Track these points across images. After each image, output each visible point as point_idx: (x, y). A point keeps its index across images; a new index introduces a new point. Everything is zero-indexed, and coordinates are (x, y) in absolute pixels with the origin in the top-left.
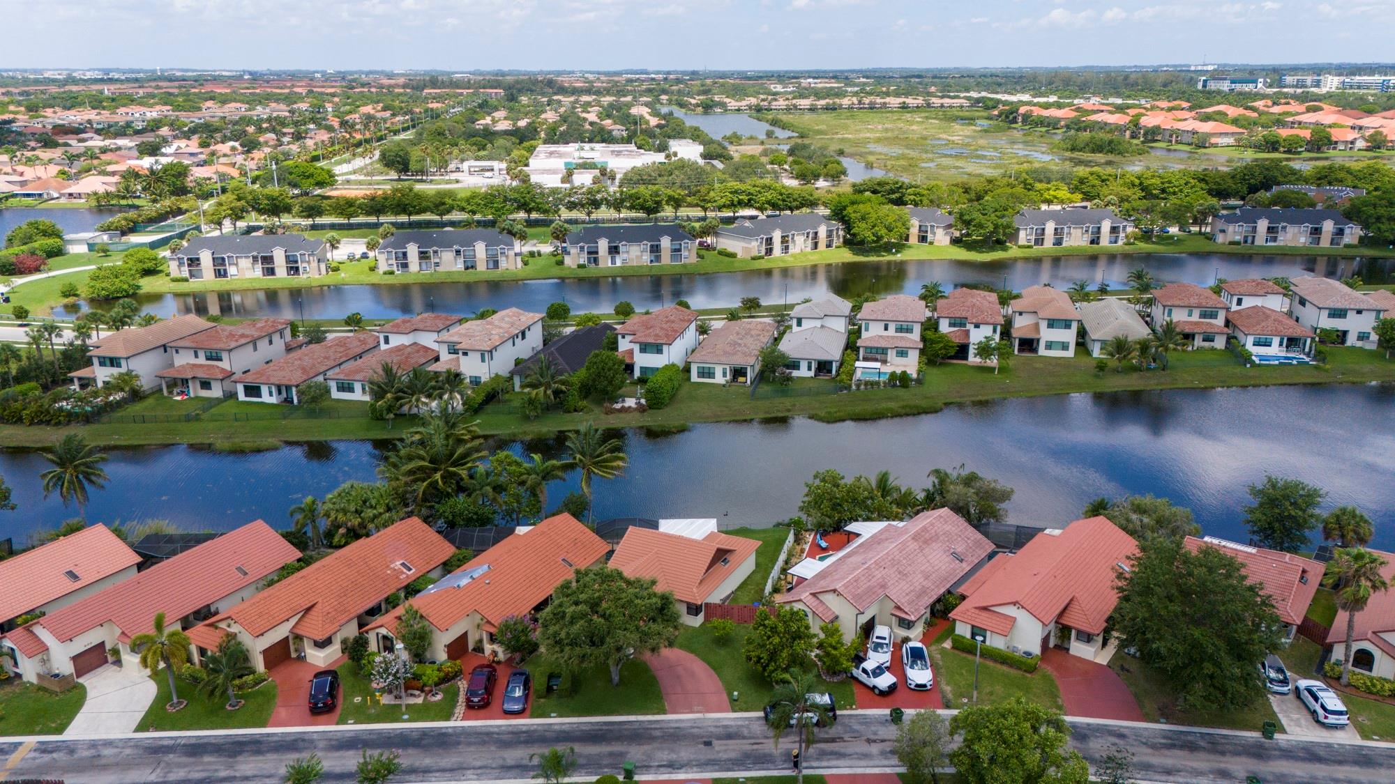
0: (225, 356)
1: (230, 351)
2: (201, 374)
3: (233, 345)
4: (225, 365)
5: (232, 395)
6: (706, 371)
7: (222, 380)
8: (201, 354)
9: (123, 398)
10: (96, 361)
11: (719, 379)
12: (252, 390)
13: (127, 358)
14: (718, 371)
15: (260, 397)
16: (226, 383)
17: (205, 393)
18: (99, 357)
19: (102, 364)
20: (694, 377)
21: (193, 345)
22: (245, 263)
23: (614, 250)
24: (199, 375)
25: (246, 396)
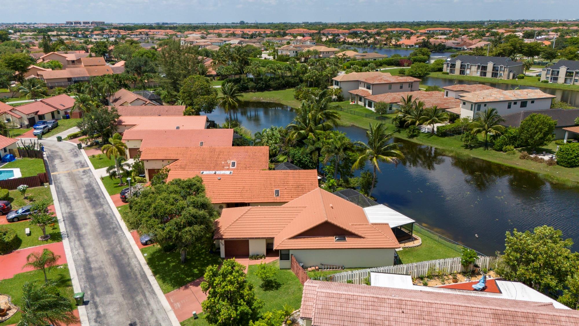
0: (371, 87)
1: (373, 85)
4: (371, 91)
5: (365, 105)
7: (364, 97)
13: (340, 82)
15: (371, 108)
17: (360, 103)
18: (335, 81)
19: (335, 84)
21: (364, 80)
22: (474, 68)
25: (368, 106)
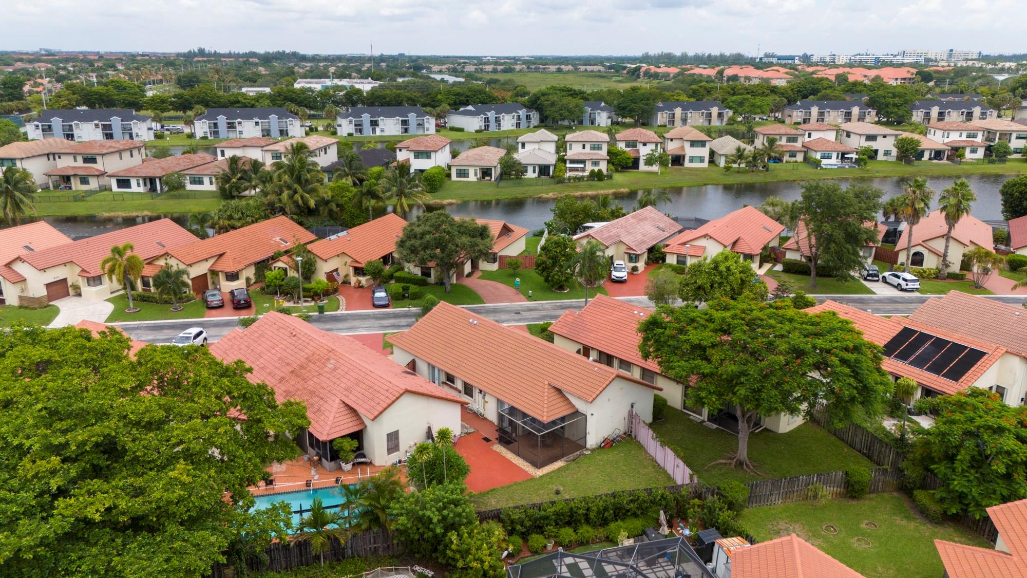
0: (99, 159)
1: (103, 155)
2: (80, 172)
3: (105, 151)
5: (106, 188)
6: (462, 172)
7: (98, 176)
8: (79, 159)
11: (472, 178)
12: (124, 183)
13: (21, 159)
14: (471, 172)
16: (100, 178)
17: (85, 187)
19: (3, 164)
20: (454, 177)
21: (74, 151)
22: (89, 128)
23: (374, 123)
25: (119, 187)
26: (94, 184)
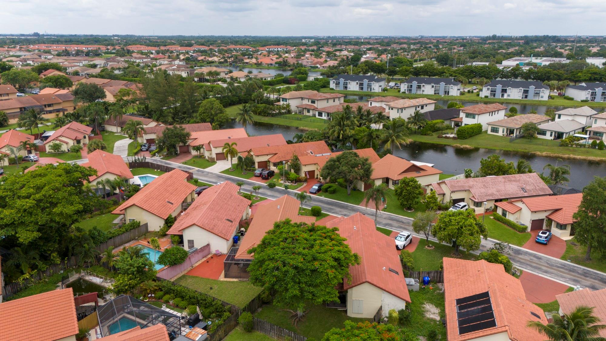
0: (316, 102)
1: (318, 100)
2: (308, 107)
3: (320, 98)
4: (315, 105)
5: (314, 116)
6: (495, 129)
7: (313, 110)
8: (310, 101)
9: (285, 112)
10: (281, 100)
11: (500, 133)
12: (320, 114)
13: (289, 99)
14: (501, 130)
15: (322, 116)
16: (314, 111)
17: (308, 114)
18: (282, 98)
19: (283, 101)
20: (489, 132)
21: (308, 97)
22: (354, 84)
23: (504, 91)
24: (307, 108)
25: (319, 116)
26: (311, 113)
